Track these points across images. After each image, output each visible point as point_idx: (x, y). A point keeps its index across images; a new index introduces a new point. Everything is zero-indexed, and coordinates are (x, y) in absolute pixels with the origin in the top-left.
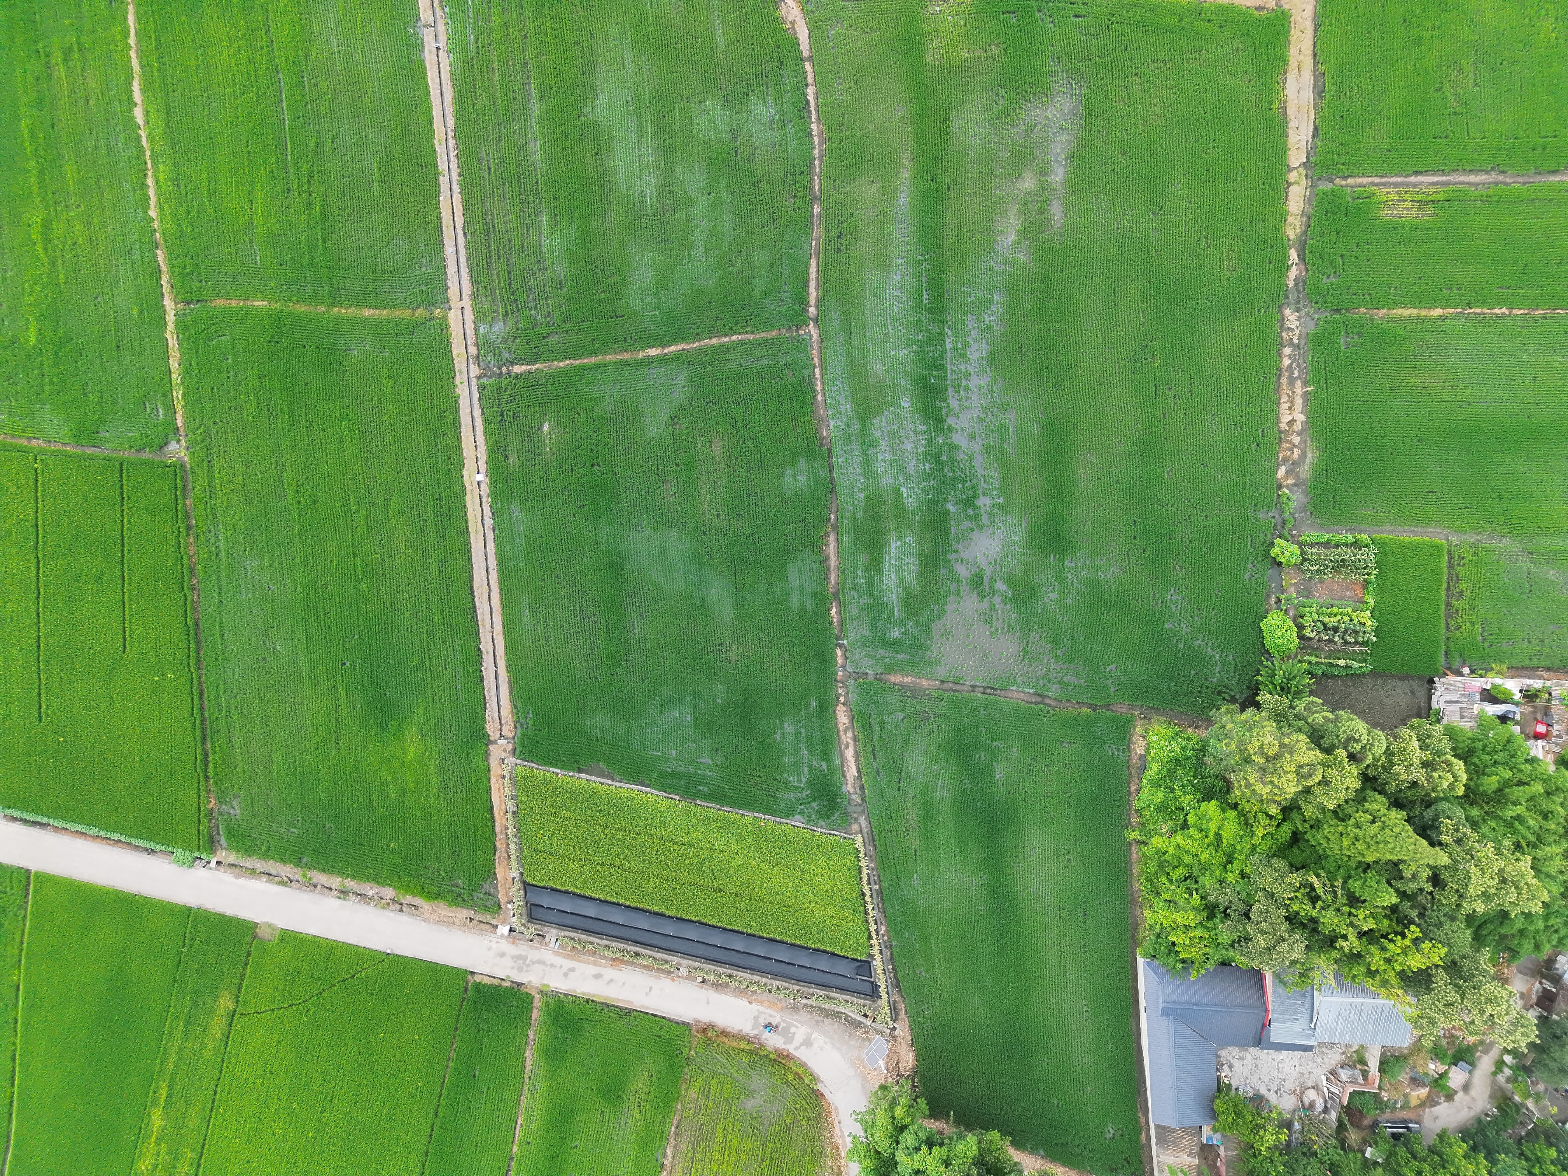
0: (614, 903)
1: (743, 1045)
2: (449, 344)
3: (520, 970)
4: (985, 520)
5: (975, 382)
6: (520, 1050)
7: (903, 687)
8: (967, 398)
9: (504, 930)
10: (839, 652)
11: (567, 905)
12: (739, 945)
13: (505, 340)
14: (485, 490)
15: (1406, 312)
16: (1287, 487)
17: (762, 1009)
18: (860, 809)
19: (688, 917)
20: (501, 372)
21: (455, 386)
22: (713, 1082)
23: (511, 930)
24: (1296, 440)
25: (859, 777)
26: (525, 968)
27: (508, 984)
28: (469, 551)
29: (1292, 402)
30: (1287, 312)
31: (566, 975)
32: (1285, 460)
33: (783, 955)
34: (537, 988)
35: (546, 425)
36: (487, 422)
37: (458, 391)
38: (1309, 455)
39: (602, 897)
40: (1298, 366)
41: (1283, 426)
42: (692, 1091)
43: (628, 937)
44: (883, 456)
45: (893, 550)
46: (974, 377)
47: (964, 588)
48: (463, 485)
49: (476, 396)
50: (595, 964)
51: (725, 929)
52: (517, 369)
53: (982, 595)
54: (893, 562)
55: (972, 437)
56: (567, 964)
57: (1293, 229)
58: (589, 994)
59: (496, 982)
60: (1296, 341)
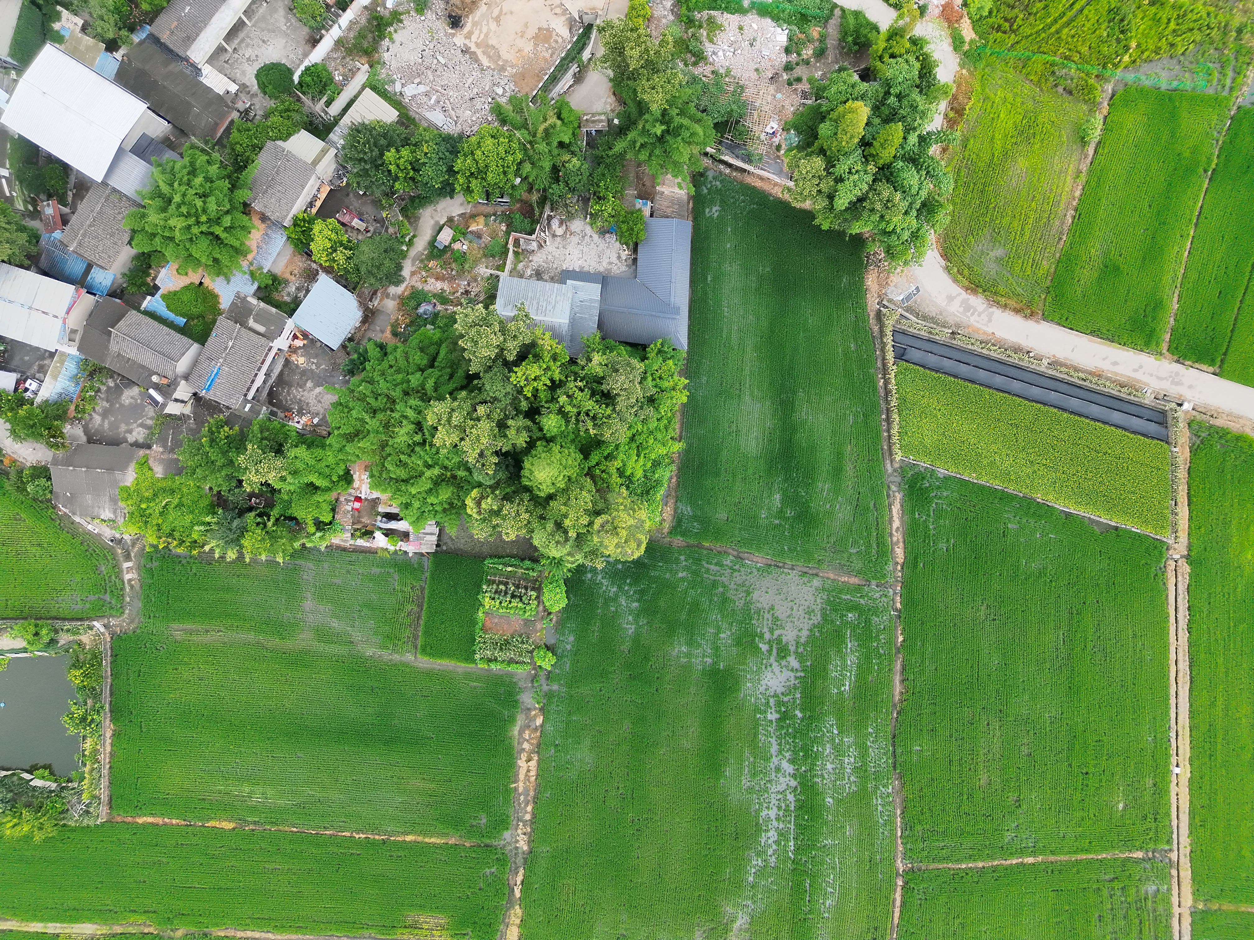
0: (1098, 421)
1: (1003, 300)
2: (1193, 879)
3: (1177, 374)
4: (772, 701)
5: (773, 813)
6: (1182, 310)
7: (849, 574)
8: (779, 800)
9: (1186, 406)
10: (899, 605)
11: (1136, 423)
12: (998, 380)
13: (1148, 879)
14: (1174, 760)
15: (433, 840)
16: (535, 709)
17: (985, 328)
18: (892, 479)
19: (1039, 405)
20: (1153, 853)
21: (1191, 845)
22: (1029, 273)
23: (1180, 405)
24: (526, 746)
25: (890, 505)
26: (1173, 375)
27: (1187, 363)
28: (1190, 711)
29: (526, 775)
30: (525, 848)
31: (1141, 367)
32: (536, 729)
33: (963, 369)
34: (1165, 358)
35: (1120, 809)
36: (1168, 814)
37: (1188, 840)
38: (516, 733)
39: (1108, 428)
40: (519, 804)
41: (536, 758)
42: (1047, 267)
43: (1087, 392)
44: (849, 761)
45: (847, 684)
46: (773, 816)
47: (792, 648)
48: (1191, 765)
49: (1175, 836)
50: (1116, 374)
51: (1009, 393)
52: (1139, 855)
53: (779, 640)
54: (848, 674)
55: (778, 769)
56: (1138, 376)
57: (516, 914)
58: (1124, 350)
59: (1197, 365)
60: (521, 824)
